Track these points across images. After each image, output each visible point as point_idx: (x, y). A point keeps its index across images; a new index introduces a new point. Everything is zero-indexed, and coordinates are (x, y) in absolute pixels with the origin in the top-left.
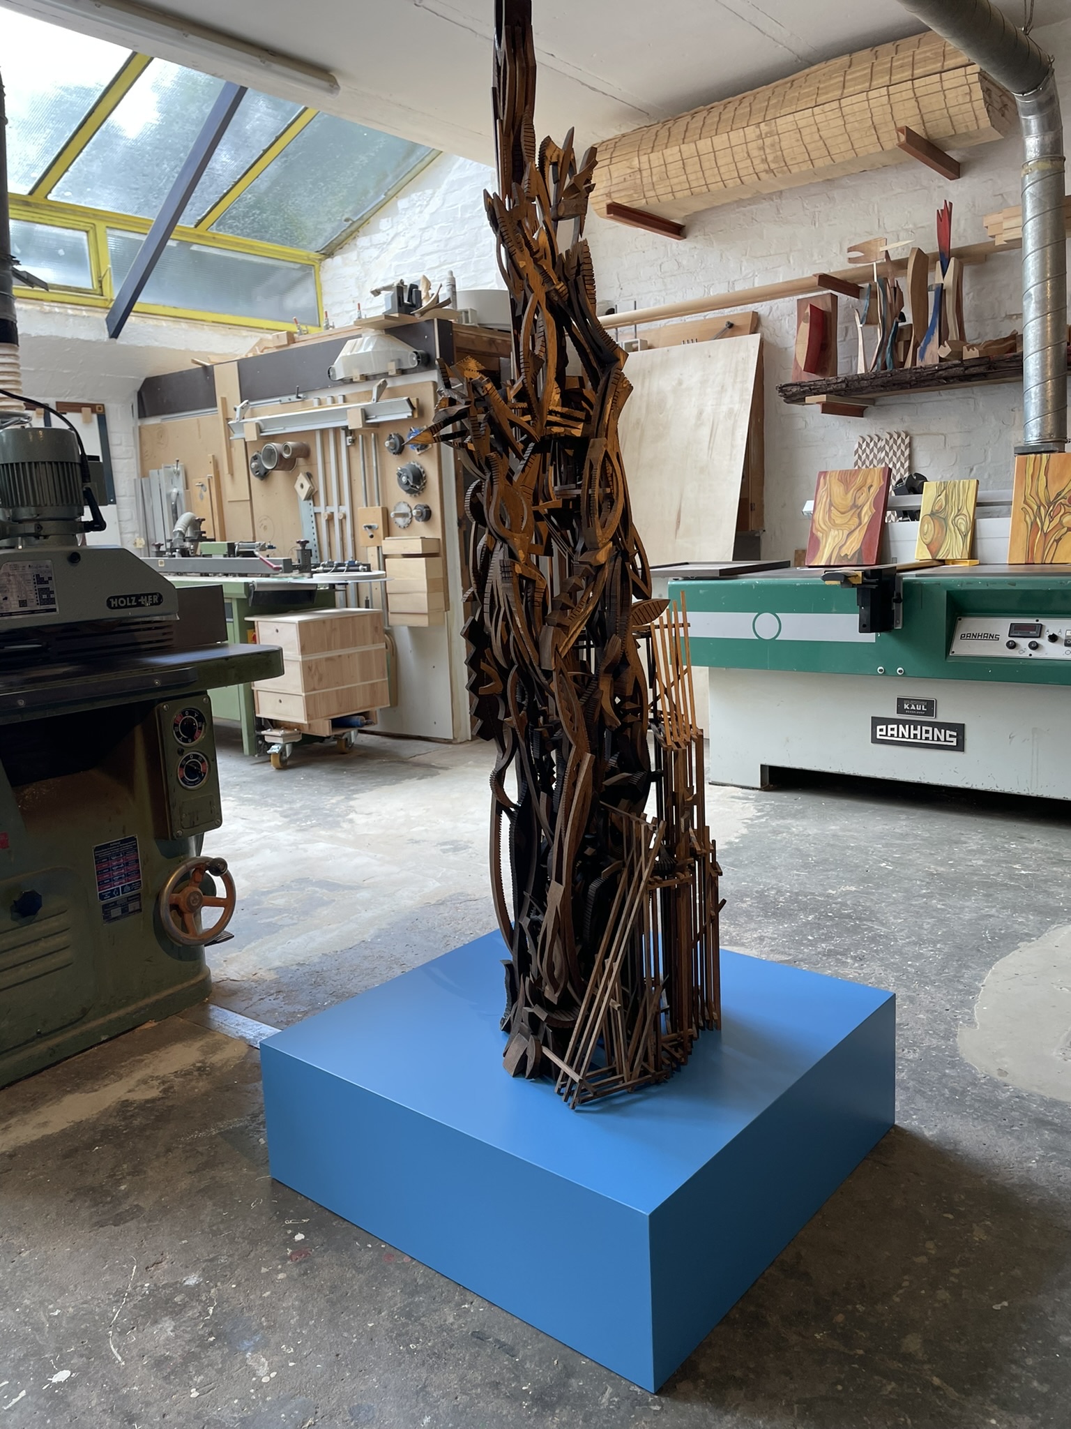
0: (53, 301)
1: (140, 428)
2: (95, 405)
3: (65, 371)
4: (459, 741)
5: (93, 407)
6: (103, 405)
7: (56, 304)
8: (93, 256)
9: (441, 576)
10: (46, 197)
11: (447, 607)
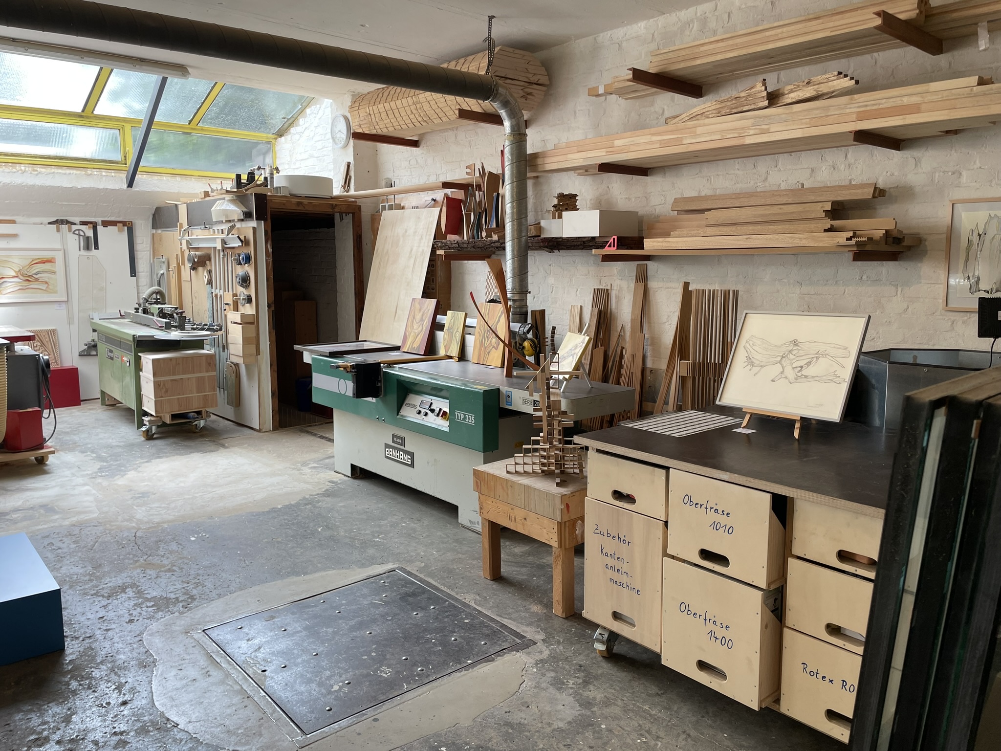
0: (94, 168)
1: (153, 234)
2: (126, 222)
3: (104, 205)
4: (263, 431)
5: (124, 223)
6: (132, 222)
7: (95, 170)
8: (122, 142)
9: (254, 335)
10: (93, 112)
11: (258, 353)
